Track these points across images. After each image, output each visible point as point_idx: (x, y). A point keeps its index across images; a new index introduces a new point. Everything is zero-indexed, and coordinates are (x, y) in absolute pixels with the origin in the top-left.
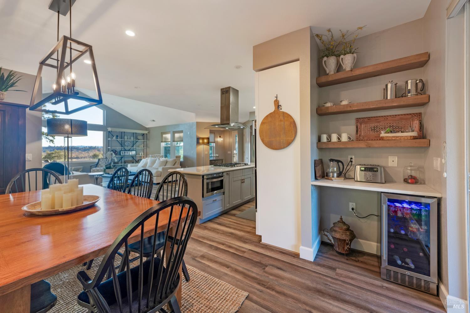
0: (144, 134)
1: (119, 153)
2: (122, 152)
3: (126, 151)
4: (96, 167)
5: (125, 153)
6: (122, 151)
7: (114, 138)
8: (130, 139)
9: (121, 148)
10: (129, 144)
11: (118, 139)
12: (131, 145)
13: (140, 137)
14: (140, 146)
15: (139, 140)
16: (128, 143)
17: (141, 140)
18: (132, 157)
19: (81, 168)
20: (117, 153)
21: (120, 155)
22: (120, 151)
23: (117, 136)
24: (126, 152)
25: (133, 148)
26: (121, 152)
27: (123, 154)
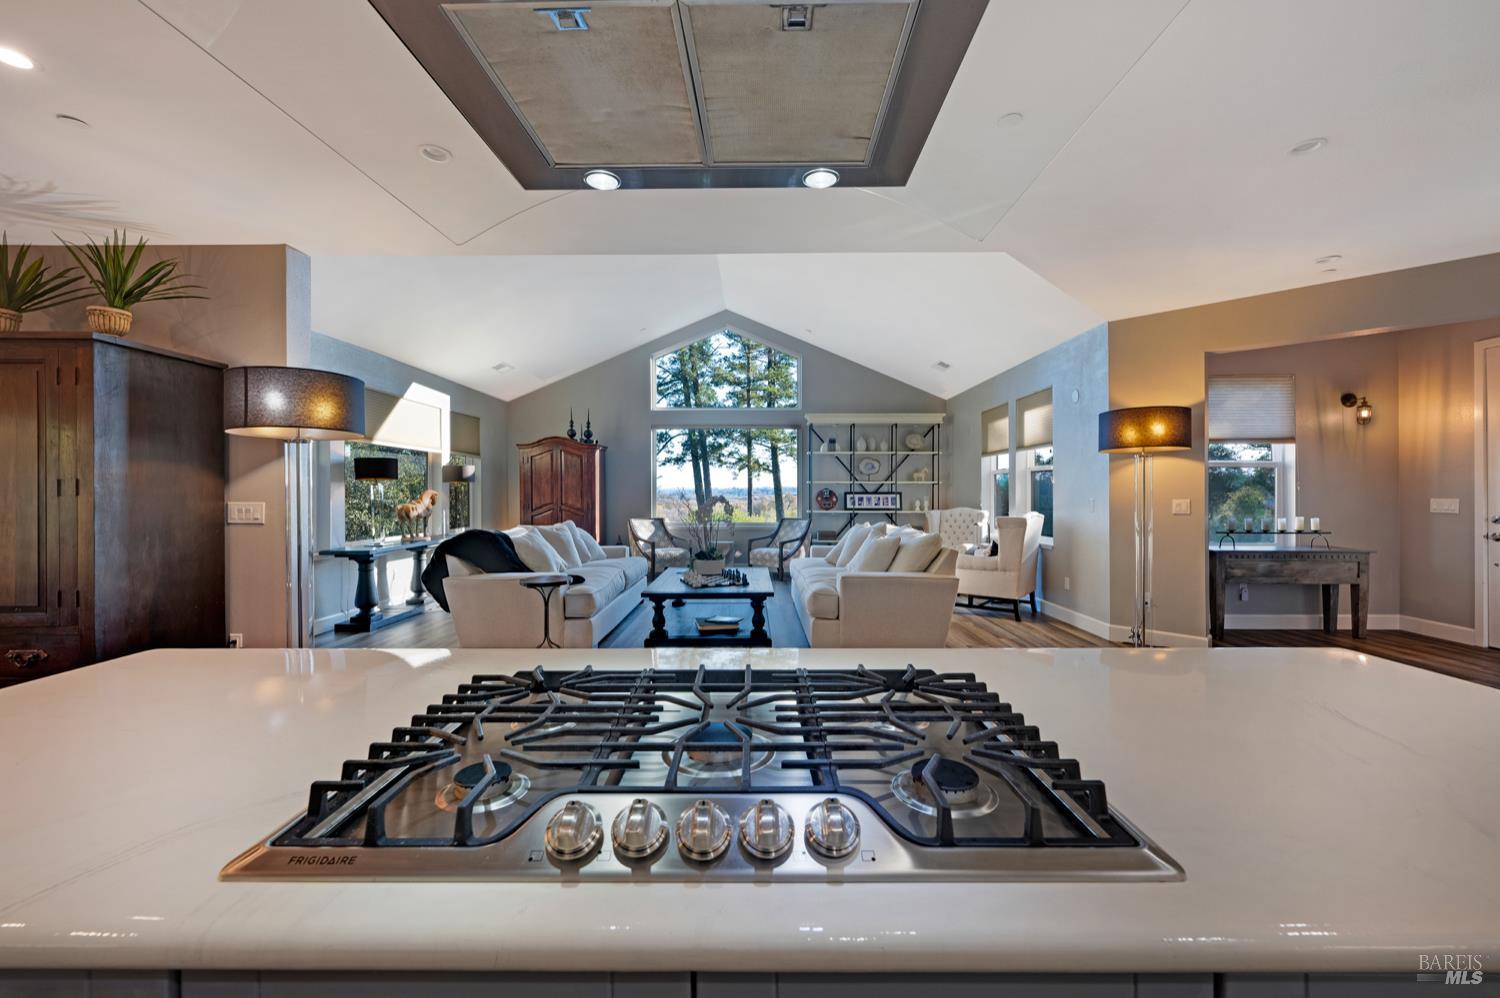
0: (933, 428)
1: (840, 503)
2: (852, 498)
3: (867, 493)
4: (768, 546)
5: (861, 499)
6: (851, 493)
7: (824, 448)
8: (876, 450)
9: (849, 482)
10: (873, 467)
11: (834, 450)
12: (885, 472)
13: (915, 441)
14: (916, 475)
15: (913, 450)
16: (870, 466)
17: (919, 450)
18: (887, 514)
19: (726, 545)
20: (834, 499)
21: (846, 509)
22: (846, 494)
23: (832, 441)
24: (865, 496)
25: (889, 482)
26: (849, 497)
27: (854, 503)
